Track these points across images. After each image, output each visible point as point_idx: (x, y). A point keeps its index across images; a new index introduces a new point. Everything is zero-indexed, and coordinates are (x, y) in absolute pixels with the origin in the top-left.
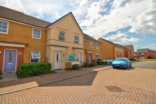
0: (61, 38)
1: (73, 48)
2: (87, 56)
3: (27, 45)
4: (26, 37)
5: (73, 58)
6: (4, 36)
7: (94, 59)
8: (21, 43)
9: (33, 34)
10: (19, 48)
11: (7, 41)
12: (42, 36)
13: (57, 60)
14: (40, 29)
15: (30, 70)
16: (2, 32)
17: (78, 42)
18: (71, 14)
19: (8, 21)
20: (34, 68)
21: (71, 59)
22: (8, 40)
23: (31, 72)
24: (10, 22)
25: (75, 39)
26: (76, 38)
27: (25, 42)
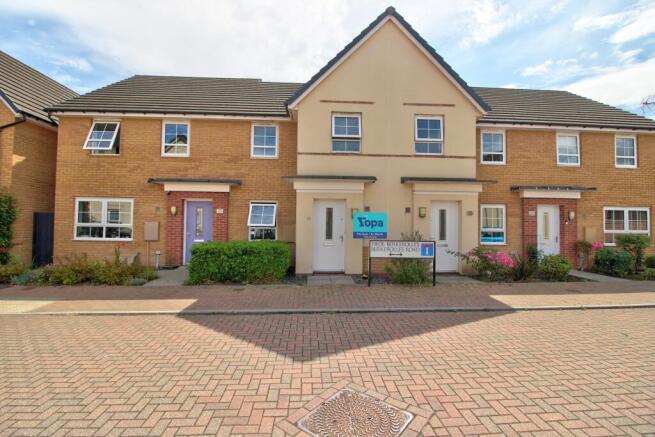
0: (346, 142)
1: (403, 180)
2: (523, 217)
3: (236, 185)
4: (235, 159)
5: (377, 229)
6: (182, 165)
7: (591, 236)
8: (221, 178)
9: (253, 146)
10: (216, 195)
11: (190, 177)
12: (281, 146)
13: (329, 235)
14: (273, 121)
15: (211, 264)
16: (178, 152)
17: (436, 148)
18: (390, 20)
19: (187, 119)
20: (222, 257)
21: (369, 229)
22: (191, 174)
23: (213, 268)
24: (193, 121)
25: (422, 134)
26: (428, 127)
27: (231, 173)
